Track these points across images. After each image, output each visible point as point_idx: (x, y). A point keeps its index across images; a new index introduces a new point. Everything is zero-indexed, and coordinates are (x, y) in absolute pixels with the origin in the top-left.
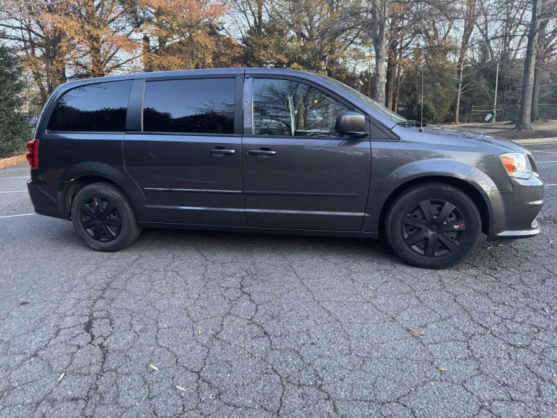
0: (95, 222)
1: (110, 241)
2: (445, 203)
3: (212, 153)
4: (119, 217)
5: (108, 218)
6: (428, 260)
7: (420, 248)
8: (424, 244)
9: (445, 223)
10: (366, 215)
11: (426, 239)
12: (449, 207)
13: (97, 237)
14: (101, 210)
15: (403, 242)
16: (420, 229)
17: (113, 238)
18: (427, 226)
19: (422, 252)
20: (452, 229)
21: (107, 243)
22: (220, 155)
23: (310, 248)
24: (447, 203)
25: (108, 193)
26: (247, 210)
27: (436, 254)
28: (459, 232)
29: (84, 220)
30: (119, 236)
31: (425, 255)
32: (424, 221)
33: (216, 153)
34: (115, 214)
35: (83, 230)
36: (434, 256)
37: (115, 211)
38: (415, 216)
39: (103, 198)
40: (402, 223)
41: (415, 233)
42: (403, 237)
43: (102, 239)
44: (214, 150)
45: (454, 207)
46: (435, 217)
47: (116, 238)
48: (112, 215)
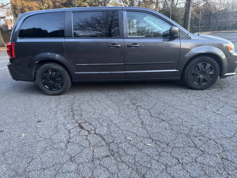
0: (49, 82)
1: (58, 90)
2: (207, 64)
3: (109, 46)
4: (62, 78)
5: (57, 79)
6: (200, 87)
7: (197, 83)
8: (198, 81)
9: (207, 72)
10: (177, 70)
11: (200, 79)
12: (209, 65)
13: (50, 89)
14: (53, 76)
15: (191, 81)
16: (197, 75)
17: (60, 89)
18: (200, 73)
19: (198, 84)
20: (209, 74)
21: (56, 91)
22: (113, 48)
23: (148, 86)
24: (208, 64)
25: (56, 68)
26: (126, 72)
27: (202, 84)
28: (211, 75)
29: (43, 81)
30: (63, 88)
31: (199, 85)
32: (199, 72)
33: (111, 46)
34: (60, 78)
35: (43, 86)
36: (202, 85)
37: (60, 76)
38: (196, 70)
39: (53, 70)
40: (191, 73)
41: (195, 77)
42: (191, 79)
43: (53, 90)
44: (111, 45)
45: (210, 65)
46: (203, 70)
47: (61, 89)
48: (58, 78)
